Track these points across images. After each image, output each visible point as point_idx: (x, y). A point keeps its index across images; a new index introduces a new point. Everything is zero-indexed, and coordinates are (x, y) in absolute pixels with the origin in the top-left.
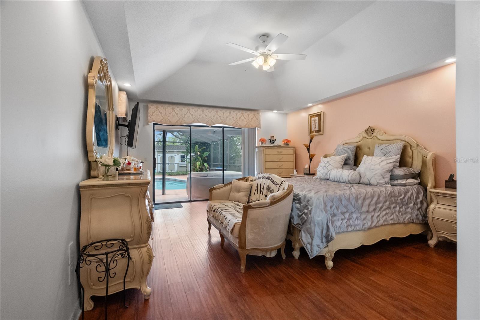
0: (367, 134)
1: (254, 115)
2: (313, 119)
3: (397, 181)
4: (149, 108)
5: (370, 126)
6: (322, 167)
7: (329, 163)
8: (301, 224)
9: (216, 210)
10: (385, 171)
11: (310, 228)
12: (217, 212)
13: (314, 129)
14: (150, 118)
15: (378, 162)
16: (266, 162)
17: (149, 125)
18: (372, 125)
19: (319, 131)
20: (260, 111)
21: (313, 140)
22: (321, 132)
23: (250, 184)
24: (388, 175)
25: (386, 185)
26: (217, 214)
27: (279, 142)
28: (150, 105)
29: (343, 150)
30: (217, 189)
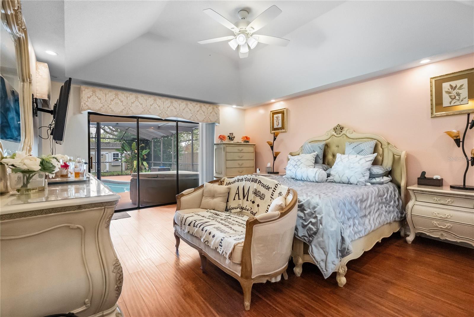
0: (336, 132)
1: (213, 109)
2: (275, 116)
3: (375, 179)
4: (82, 91)
5: (338, 125)
6: (293, 166)
7: (300, 162)
8: (307, 235)
9: (192, 224)
10: (365, 169)
11: (323, 241)
12: (194, 226)
13: (276, 126)
14: (83, 104)
15: (357, 161)
16: (226, 160)
17: (82, 113)
18: (342, 124)
19: (283, 128)
20: (219, 105)
21: (277, 138)
23: (228, 188)
24: (368, 174)
25: (366, 184)
26: (196, 229)
27: (238, 139)
28: (83, 87)
29: (311, 148)
30: (186, 195)
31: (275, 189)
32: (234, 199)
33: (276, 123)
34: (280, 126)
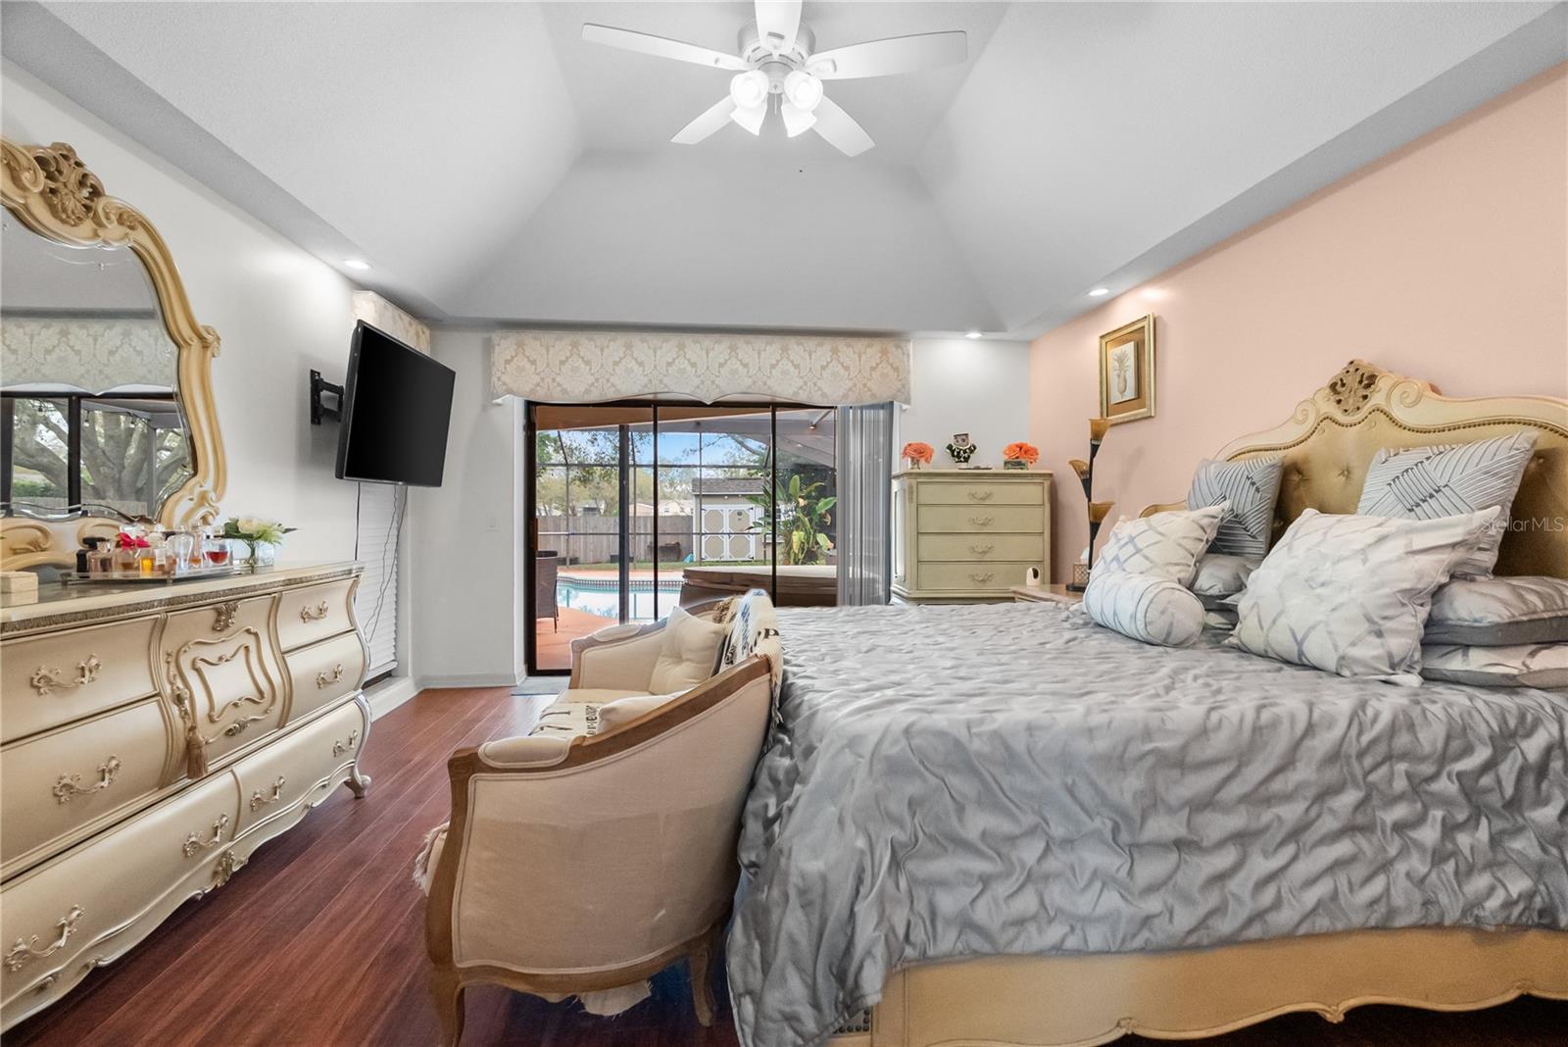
0: (1339, 402)
1: (884, 352)
2: (1115, 352)
4: (494, 348)
5: (1352, 363)
7: (1135, 546)
10: (1388, 596)
11: (768, 910)
13: (1119, 395)
16: (919, 533)
18: (1367, 357)
19: (1138, 401)
20: (910, 336)
22: (1144, 407)
25: (1393, 678)
29: (1215, 483)
30: (603, 643)
33: (1119, 383)
34: (1130, 394)
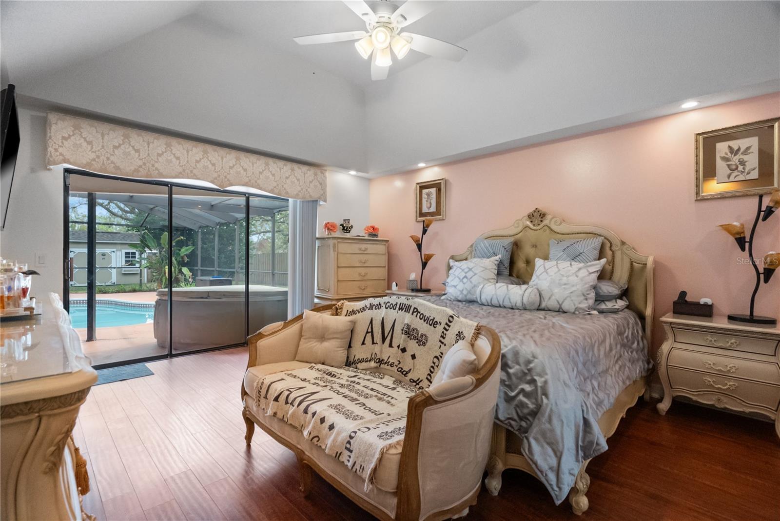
0: (531, 222)
1: (316, 174)
2: (425, 191)
3: (605, 303)
4: (50, 126)
5: (537, 209)
6: (459, 279)
7: (473, 272)
8: (516, 417)
9: (282, 398)
10: (588, 287)
11: (552, 431)
12: (287, 403)
13: (427, 209)
14: (53, 151)
15: (574, 272)
16: (338, 267)
17: (49, 170)
18: (542, 207)
19: (438, 212)
20: (325, 168)
21: (429, 230)
22: (440, 215)
23: (351, 322)
24: (592, 295)
25: (591, 312)
26: (292, 410)
27: (358, 230)
28: (53, 117)
29: (489, 248)
30: (267, 336)
31: (449, 326)
32: (363, 343)
33: (427, 204)
34: (433, 209)
